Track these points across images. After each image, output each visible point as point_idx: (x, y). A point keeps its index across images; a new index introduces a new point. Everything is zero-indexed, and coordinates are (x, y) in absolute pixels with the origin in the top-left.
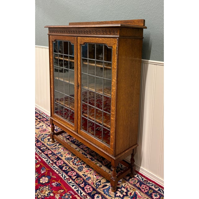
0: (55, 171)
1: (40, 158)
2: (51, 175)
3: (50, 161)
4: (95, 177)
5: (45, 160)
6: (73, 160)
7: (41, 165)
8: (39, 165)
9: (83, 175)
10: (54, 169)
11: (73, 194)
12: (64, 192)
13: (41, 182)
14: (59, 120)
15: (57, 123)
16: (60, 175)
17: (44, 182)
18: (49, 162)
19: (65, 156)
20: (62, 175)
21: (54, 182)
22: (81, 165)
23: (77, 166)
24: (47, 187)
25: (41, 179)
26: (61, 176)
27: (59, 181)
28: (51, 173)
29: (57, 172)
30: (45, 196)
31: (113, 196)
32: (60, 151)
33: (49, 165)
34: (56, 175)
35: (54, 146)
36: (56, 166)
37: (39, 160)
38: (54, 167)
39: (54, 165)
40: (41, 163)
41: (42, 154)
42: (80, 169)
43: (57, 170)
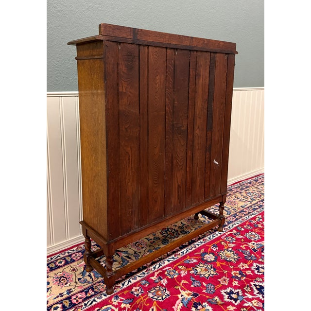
0: (190, 251)
2: (199, 253)
3: (171, 257)
4: (198, 223)
5: (167, 263)
6: (167, 238)
7: (180, 265)
8: (180, 267)
10: (188, 252)
11: (225, 236)
12: (225, 242)
13: (213, 260)
16: (197, 246)
17: (214, 257)
18: (173, 258)
19: (159, 245)
20: (198, 245)
21: (212, 250)
24: (221, 253)
25: (209, 260)
26: (200, 245)
27: (210, 246)
28: (195, 254)
29: (194, 249)
30: (233, 254)
32: (146, 251)
33: (179, 257)
34: (200, 249)
35: (130, 258)
36: (182, 251)
37: (167, 268)
38: (183, 253)
39: (178, 253)
40: (175, 266)
41: (152, 267)
42: (186, 233)
43: (189, 249)
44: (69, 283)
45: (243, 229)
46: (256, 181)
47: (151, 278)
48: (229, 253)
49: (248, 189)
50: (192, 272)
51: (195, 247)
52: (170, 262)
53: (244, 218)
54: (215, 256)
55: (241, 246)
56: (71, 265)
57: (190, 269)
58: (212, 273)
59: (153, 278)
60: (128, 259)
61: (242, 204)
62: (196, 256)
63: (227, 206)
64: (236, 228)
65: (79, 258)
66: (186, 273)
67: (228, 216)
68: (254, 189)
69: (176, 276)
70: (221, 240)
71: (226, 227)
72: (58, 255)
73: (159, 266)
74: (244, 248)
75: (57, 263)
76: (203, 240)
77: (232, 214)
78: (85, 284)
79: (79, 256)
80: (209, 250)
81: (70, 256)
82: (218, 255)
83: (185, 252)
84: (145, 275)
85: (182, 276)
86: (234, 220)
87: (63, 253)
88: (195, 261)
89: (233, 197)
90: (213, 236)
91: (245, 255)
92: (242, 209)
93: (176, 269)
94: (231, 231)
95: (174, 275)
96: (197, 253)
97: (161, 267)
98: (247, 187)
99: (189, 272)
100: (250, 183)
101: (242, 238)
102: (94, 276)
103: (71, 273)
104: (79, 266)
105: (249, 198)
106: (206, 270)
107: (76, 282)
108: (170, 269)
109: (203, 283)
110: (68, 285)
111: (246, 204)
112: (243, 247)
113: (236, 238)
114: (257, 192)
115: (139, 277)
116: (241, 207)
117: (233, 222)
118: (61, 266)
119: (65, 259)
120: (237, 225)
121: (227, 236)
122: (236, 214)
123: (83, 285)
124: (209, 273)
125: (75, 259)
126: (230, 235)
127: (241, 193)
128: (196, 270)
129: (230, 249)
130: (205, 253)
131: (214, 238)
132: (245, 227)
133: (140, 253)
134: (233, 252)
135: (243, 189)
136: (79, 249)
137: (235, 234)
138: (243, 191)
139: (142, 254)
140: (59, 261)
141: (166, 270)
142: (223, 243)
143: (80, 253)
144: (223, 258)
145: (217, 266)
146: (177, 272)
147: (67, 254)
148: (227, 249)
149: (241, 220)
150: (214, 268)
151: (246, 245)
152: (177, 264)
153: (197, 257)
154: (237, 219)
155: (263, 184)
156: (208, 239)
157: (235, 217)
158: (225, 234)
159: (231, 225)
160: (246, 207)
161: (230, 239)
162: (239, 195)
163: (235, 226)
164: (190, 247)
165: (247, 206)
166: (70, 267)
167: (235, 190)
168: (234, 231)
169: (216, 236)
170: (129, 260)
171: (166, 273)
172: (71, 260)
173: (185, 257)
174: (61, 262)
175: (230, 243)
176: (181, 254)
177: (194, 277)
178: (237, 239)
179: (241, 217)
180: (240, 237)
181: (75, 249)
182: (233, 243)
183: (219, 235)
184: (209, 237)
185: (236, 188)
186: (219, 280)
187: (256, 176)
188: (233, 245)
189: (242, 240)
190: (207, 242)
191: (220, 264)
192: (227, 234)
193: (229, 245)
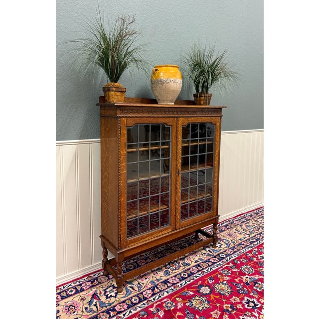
0: (188, 283)
1: (160, 301)
2: (197, 285)
4: (198, 256)
5: (166, 294)
6: (169, 270)
7: (177, 297)
8: (177, 299)
9: (195, 263)
11: (222, 269)
12: (221, 274)
13: (208, 292)
14: (141, 239)
15: (140, 246)
16: (195, 278)
17: (209, 290)
18: (172, 290)
19: (161, 277)
20: (196, 277)
21: (208, 282)
22: (180, 264)
23: (181, 266)
24: (216, 286)
25: (204, 293)
26: (198, 278)
27: (207, 278)
29: (192, 281)
30: (228, 287)
31: (220, 249)
32: (149, 282)
33: (178, 289)
34: (197, 281)
35: (133, 289)
36: (181, 283)
37: (165, 300)
38: (181, 285)
39: (178, 285)
40: (173, 297)
41: (152, 299)
42: (187, 265)
43: (188, 281)
44: (76, 312)
45: (239, 262)
46: (257, 214)
47: (150, 309)
48: (224, 286)
49: (248, 222)
50: (188, 304)
51: (194, 279)
52: (169, 293)
53: (241, 251)
54: (211, 289)
55: (236, 280)
56: (81, 294)
57: (186, 301)
58: (206, 305)
59: (151, 309)
60: (131, 290)
61: (241, 237)
62: (193, 288)
63: (227, 239)
64: (233, 261)
65: (88, 287)
66: (182, 305)
67: (226, 248)
68: (254, 222)
69: (173, 308)
70: (218, 273)
71: (224, 260)
72: (70, 284)
73: (159, 298)
74: (238, 282)
75: (68, 292)
76: (202, 273)
77: (231, 246)
78: (91, 313)
79: (88, 286)
80: (206, 282)
81: (80, 285)
82: (213, 288)
83: (183, 284)
84: (145, 306)
85: (178, 308)
86: (232, 252)
87: (75, 282)
88: (192, 293)
89: (234, 229)
90: (211, 269)
91: (238, 289)
92: (240, 242)
93: (174, 301)
94: (228, 264)
95: (171, 307)
96: (194, 286)
97: (160, 298)
98: (247, 220)
99: (185, 304)
100: (251, 216)
101: (237, 272)
102: (100, 305)
103: (79, 302)
104: (87, 296)
105: (249, 231)
106: (201, 303)
107: (83, 312)
108: (168, 300)
109: (197, 315)
110: (75, 314)
111: (244, 237)
112: (237, 280)
113: (231, 271)
114: (256, 225)
115: (140, 307)
116: (240, 239)
117: (230, 255)
118: (72, 295)
119: (76, 288)
120: (234, 258)
121: (223, 269)
122: (234, 247)
123: (89, 314)
124: (203, 306)
125: (84, 288)
126: (227, 268)
127: (241, 225)
128: (192, 302)
129: (225, 282)
130: (202, 285)
131: (212, 270)
132: (241, 260)
133: (143, 283)
134: (227, 286)
135: (243, 222)
136: (90, 279)
137: (231, 267)
138: (244, 224)
139: (145, 285)
140: (70, 289)
141: (165, 302)
142: (219, 276)
143: (90, 283)
144: (218, 291)
145: (211, 299)
146: (174, 304)
147: (78, 283)
148: (223, 282)
149: (238, 253)
150: (208, 302)
151: (240, 279)
152: (175, 296)
153: (194, 290)
154: (235, 252)
155: (263, 217)
156: (206, 271)
157: (233, 250)
158: (222, 267)
159: (228, 258)
160: (244, 240)
161: (226, 272)
162: (239, 228)
163: (232, 259)
164: (188, 279)
165: (246, 239)
166: (79, 296)
167: (237, 223)
168: (231, 264)
169: (214, 269)
170: (133, 290)
171: (164, 305)
172: (81, 289)
173: (183, 289)
174: (71, 291)
175: (225, 276)
176: (180, 286)
177: (189, 310)
178: (233, 272)
179: (239, 250)
180: (235, 270)
181: (85, 278)
182: (228, 276)
183: (217, 268)
184: (207, 269)
185: (238, 220)
186: (211, 313)
187: (257, 209)
188: (228, 278)
189: (237, 274)
190: (205, 274)
191: (214, 298)
192: (223, 267)
193: (224, 278)
